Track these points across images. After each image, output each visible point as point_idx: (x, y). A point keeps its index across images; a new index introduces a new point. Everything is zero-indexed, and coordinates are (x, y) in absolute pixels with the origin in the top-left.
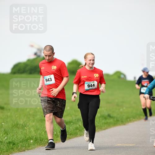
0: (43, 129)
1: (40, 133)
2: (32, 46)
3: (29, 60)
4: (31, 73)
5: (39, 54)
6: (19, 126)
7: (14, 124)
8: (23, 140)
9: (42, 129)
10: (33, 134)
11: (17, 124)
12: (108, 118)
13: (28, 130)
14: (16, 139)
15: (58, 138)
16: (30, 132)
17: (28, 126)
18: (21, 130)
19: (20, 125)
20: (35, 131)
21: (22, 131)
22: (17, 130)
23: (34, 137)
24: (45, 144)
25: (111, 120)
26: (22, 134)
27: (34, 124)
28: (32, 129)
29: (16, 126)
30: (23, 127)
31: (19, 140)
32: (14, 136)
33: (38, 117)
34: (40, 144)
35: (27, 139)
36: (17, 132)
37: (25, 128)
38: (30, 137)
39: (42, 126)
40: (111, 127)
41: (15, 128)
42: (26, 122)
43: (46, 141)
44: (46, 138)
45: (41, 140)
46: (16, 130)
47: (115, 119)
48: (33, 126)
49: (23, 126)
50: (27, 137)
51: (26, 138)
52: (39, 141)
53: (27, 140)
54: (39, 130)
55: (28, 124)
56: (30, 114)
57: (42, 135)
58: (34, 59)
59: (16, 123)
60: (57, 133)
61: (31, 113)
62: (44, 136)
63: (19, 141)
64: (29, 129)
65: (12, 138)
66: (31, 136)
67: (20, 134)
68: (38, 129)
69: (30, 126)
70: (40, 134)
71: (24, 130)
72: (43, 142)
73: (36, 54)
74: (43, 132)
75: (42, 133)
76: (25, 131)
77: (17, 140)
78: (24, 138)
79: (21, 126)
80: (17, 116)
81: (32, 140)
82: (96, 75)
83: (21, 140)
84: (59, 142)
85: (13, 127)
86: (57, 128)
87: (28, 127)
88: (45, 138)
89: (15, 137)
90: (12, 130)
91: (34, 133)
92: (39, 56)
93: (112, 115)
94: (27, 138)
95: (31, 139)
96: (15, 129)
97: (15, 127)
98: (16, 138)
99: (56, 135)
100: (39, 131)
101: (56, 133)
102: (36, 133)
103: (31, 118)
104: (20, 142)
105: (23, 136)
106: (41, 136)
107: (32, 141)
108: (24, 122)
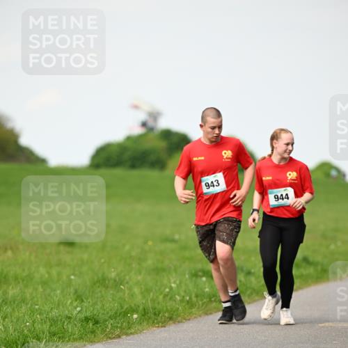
0: (160, 289)
1: (155, 297)
2: (136, 107)
3: (129, 138)
4: (133, 166)
5: (150, 123)
6: (107, 282)
7: (96, 278)
8: (116, 313)
9: (157, 288)
10: (139, 299)
11: (104, 279)
12: (304, 264)
13: (127, 292)
14: (102, 312)
15: (193, 310)
16: (132, 296)
17: (127, 283)
18: (111, 292)
19: (109, 281)
20: (142, 293)
21: (113, 294)
22: (103, 292)
23: (141, 308)
24: (165, 321)
25: (311, 270)
26: (113, 300)
27: (139, 278)
28: (136, 290)
29: (102, 282)
30: (116, 286)
31: (108, 313)
32: (95, 304)
33: (150, 262)
34: (153, 322)
35: (124, 312)
36: (102, 296)
37: (122, 287)
38: (131, 308)
39: (159, 284)
40: (309, 285)
41: (99, 287)
42: (122, 274)
43: (167, 315)
44: (167, 309)
45: (155, 314)
46: (101, 292)
47: (319, 268)
48: (138, 283)
49: (118, 283)
50: (125, 307)
51: (122, 308)
52: (152, 316)
53: (125, 314)
54: (152, 291)
55: (127, 277)
56: (131, 257)
57: (158, 303)
58: (141, 137)
59: (100, 276)
60: (190, 298)
61: (133, 254)
62: (164, 304)
63: (109, 315)
64: (130, 289)
65: (92, 309)
66: (133, 305)
67: (111, 300)
68: (148, 290)
69: (131, 283)
70: (153, 301)
71: (118, 292)
72: (159, 319)
73: (144, 124)
74: (161, 297)
75: (157, 297)
76: (121, 294)
77: (103, 314)
78: (117, 310)
79: (112, 282)
80: (103, 261)
81: (137, 313)
82: (292, 175)
83: (112, 313)
84: (195, 317)
85: (95, 284)
86: (191, 288)
87: (126, 285)
88: (165, 309)
89: (99, 306)
90: (93, 292)
91: (140, 297)
92: (151, 129)
93: (311, 259)
94: (124, 310)
95: (134, 311)
96: (99, 289)
97: (98, 285)
98: (101, 308)
99: (188, 302)
100: (151, 294)
101: (188, 298)
102: (144, 297)
103: (134, 265)
104: (110, 317)
105: (116, 305)
106: (156, 305)
107: (135, 316)
108: (118, 275)
